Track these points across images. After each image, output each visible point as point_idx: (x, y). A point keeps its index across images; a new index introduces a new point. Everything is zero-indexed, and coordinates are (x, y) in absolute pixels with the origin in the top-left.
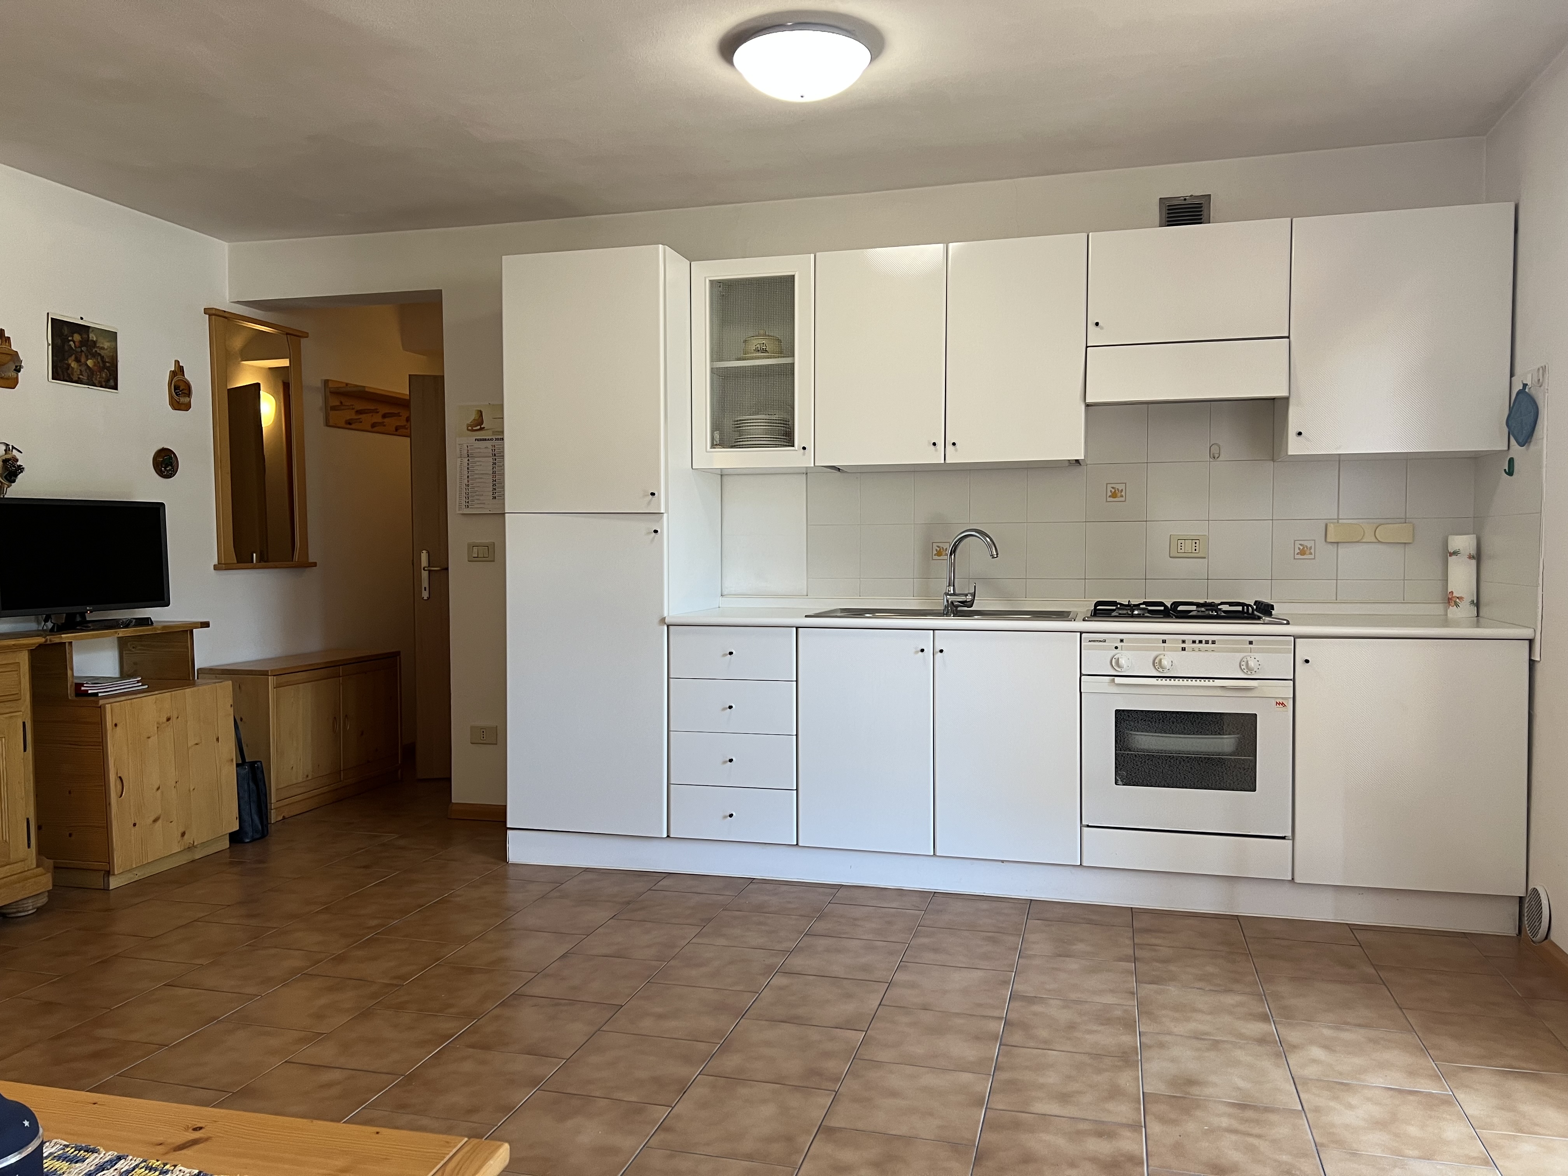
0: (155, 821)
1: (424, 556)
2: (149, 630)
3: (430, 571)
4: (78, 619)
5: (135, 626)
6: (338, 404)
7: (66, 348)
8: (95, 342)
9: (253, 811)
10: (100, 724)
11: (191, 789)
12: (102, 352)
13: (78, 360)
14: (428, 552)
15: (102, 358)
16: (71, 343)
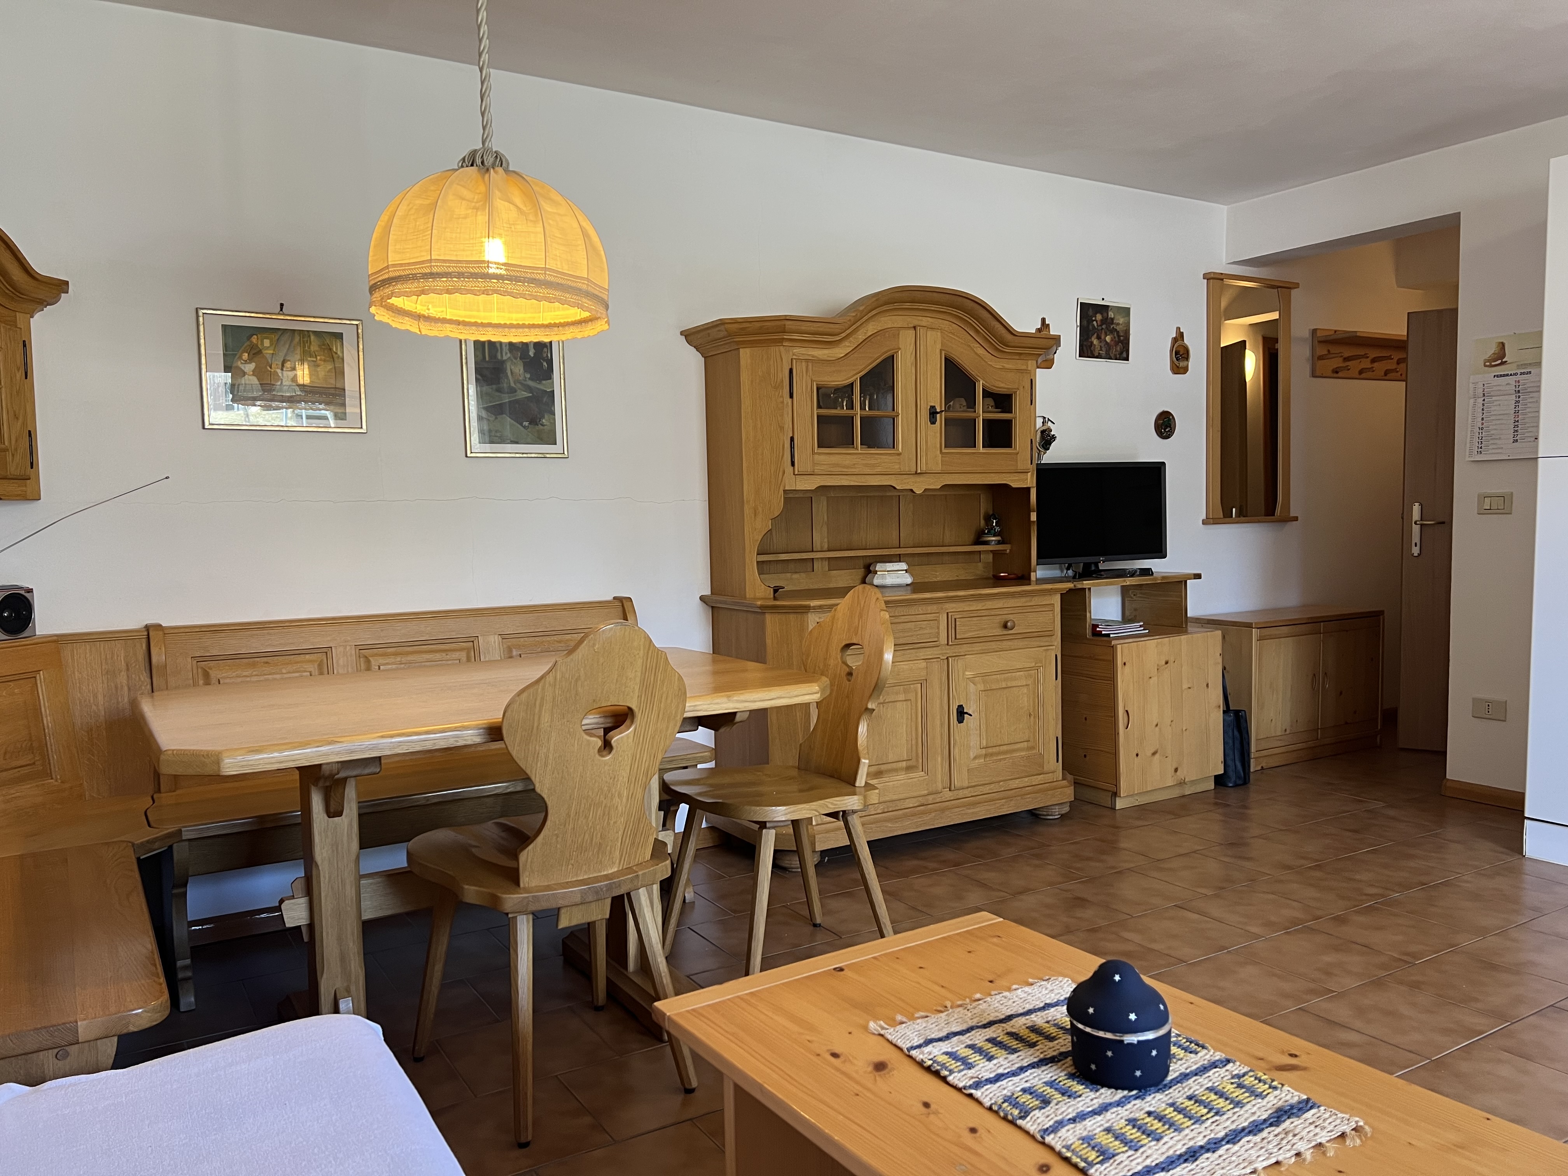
0: (1154, 754)
1: (1416, 508)
2: (1150, 580)
3: (1422, 525)
4: (1093, 568)
5: (1141, 575)
6: (1326, 353)
7: (1091, 327)
8: (1112, 319)
9: (1237, 757)
10: (1113, 662)
11: (1184, 729)
12: (1118, 328)
13: (1099, 338)
14: (1421, 505)
15: (1118, 332)
16: (1095, 322)
